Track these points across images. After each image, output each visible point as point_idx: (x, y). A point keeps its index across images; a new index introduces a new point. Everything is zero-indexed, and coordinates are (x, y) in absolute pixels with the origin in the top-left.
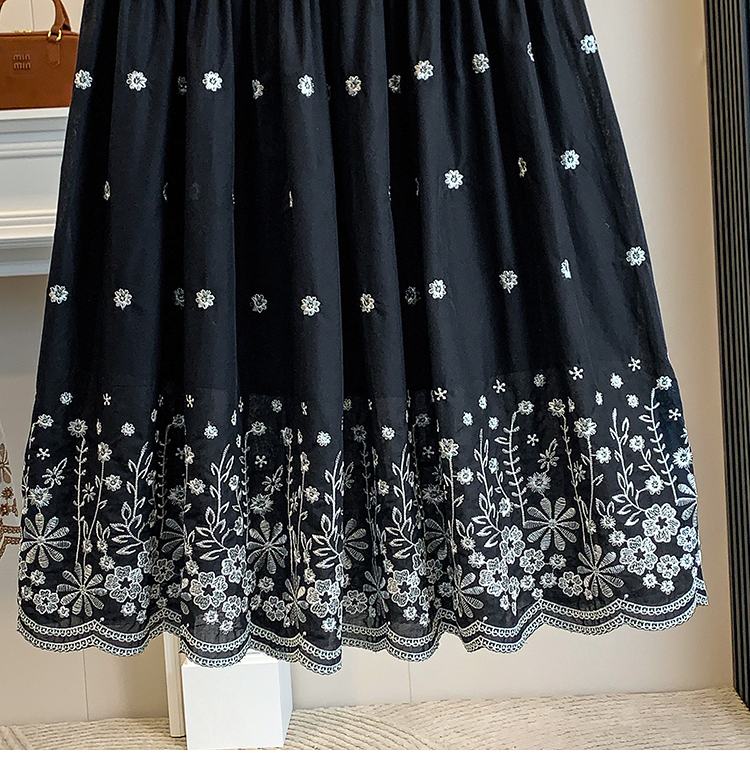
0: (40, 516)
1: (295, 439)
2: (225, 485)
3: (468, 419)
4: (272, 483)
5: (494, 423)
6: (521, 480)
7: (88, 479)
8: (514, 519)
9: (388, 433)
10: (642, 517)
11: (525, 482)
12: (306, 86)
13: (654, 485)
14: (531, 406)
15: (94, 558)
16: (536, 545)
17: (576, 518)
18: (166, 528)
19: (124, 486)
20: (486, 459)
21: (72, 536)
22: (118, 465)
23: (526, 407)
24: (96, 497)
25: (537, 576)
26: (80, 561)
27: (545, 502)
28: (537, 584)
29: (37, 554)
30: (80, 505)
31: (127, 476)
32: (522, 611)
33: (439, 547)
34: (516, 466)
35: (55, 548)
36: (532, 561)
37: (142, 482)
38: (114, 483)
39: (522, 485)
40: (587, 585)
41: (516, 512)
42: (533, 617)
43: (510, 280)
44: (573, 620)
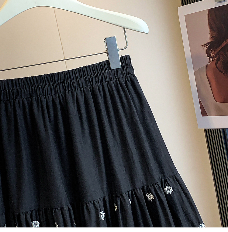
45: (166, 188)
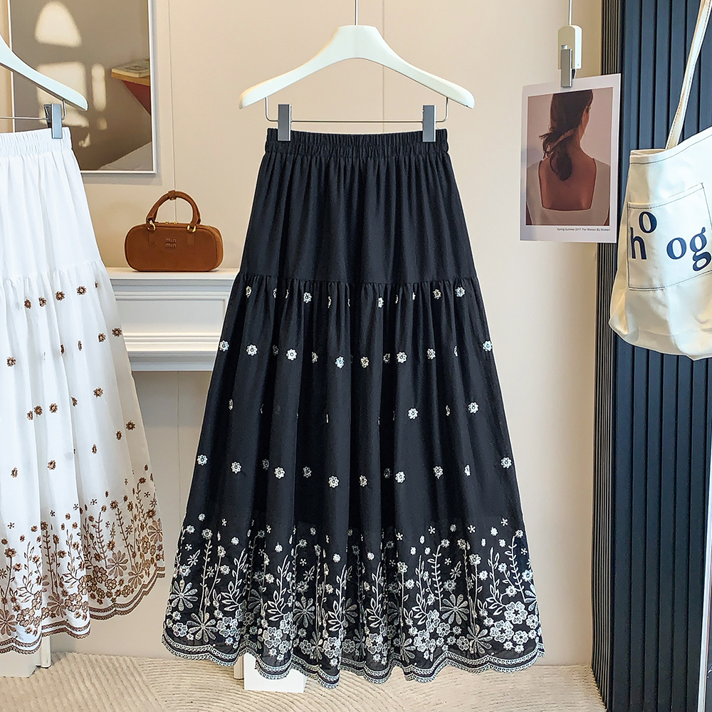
0: (182, 581)
1: (322, 553)
2: (284, 578)
3: (413, 551)
4: (309, 575)
5: (428, 551)
6: (441, 583)
7: (211, 564)
8: (435, 606)
9: (371, 556)
10: (504, 610)
11: (443, 585)
12: (340, 363)
13: (512, 591)
14: (448, 542)
15: (211, 610)
16: (446, 621)
17: (468, 607)
18: (252, 595)
19: (231, 572)
20: (422, 572)
21: (199, 594)
22: (228, 560)
23: (445, 543)
24: (214, 576)
25: (446, 638)
26: (203, 609)
27: (453, 597)
28: (445, 643)
29: (178, 603)
30: (205, 578)
31: (233, 567)
32: (435, 658)
33: (395, 618)
34: (438, 576)
35: (189, 600)
36: (444, 630)
37: (241, 571)
38: (225, 570)
39: (441, 587)
40: (471, 645)
41: (437, 601)
42: (442, 661)
43: (439, 472)
44: (463, 663)
45: (458, 290)
